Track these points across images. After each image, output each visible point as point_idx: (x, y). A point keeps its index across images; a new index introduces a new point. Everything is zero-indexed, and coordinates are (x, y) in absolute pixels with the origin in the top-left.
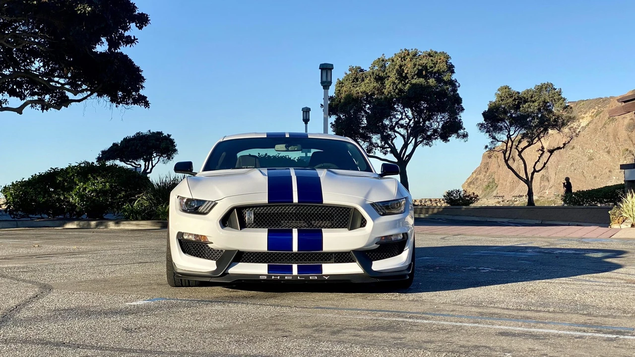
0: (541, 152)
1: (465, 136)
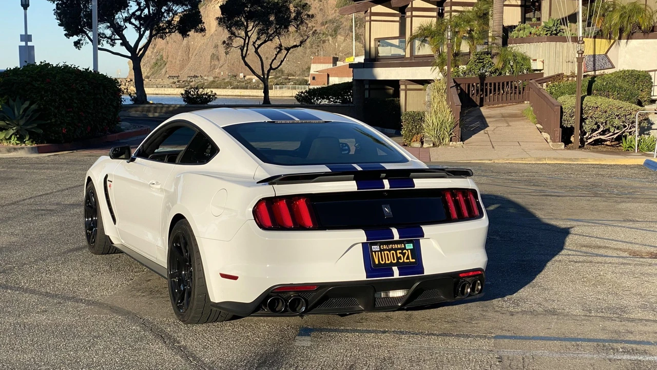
0: (278, 50)
1: (203, 30)
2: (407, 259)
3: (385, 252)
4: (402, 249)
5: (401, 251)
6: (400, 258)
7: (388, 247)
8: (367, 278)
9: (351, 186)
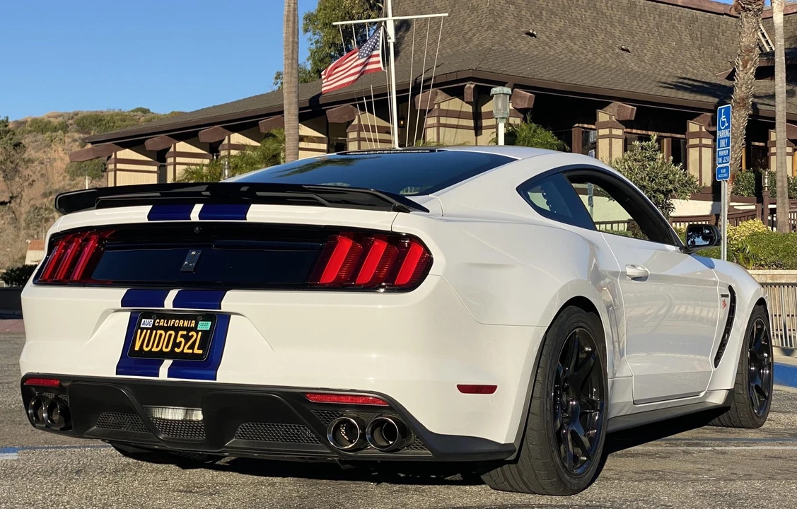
2: (188, 349)
3: (159, 332)
4: (189, 329)
5: (185, 333)
6: (178, 345)
7: (167, 323)
8: (117, 374)
9: (138, 214)
